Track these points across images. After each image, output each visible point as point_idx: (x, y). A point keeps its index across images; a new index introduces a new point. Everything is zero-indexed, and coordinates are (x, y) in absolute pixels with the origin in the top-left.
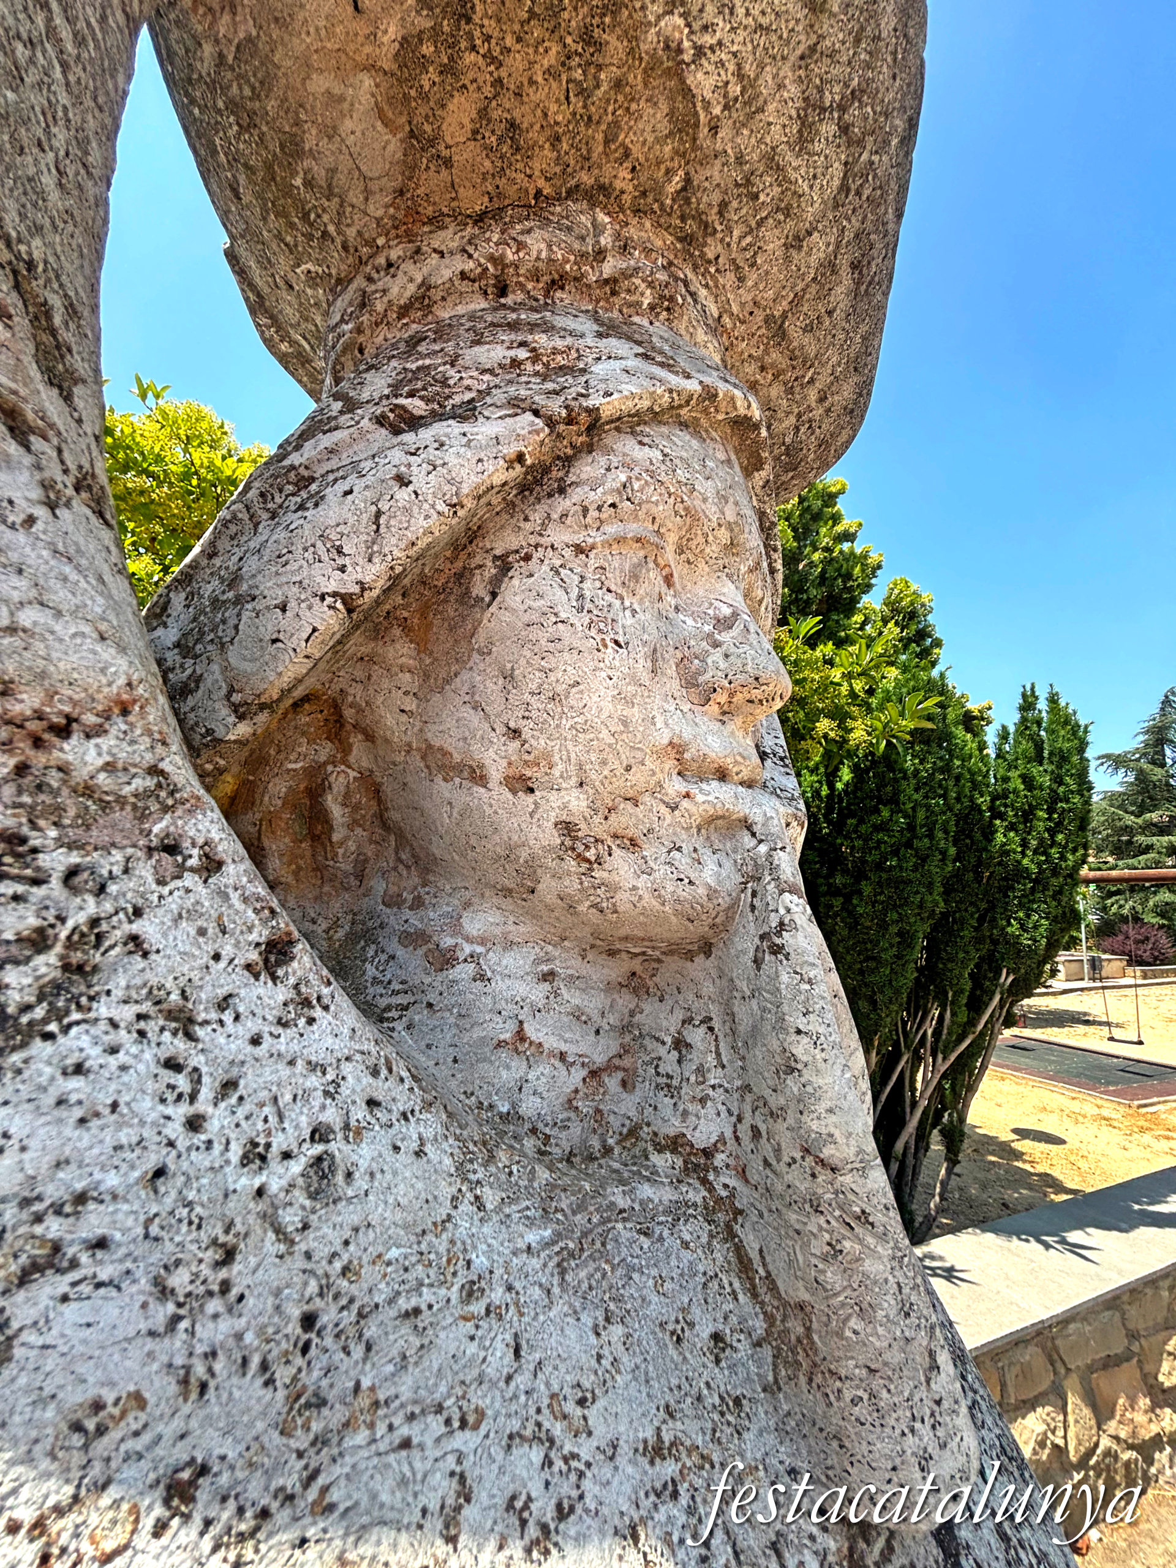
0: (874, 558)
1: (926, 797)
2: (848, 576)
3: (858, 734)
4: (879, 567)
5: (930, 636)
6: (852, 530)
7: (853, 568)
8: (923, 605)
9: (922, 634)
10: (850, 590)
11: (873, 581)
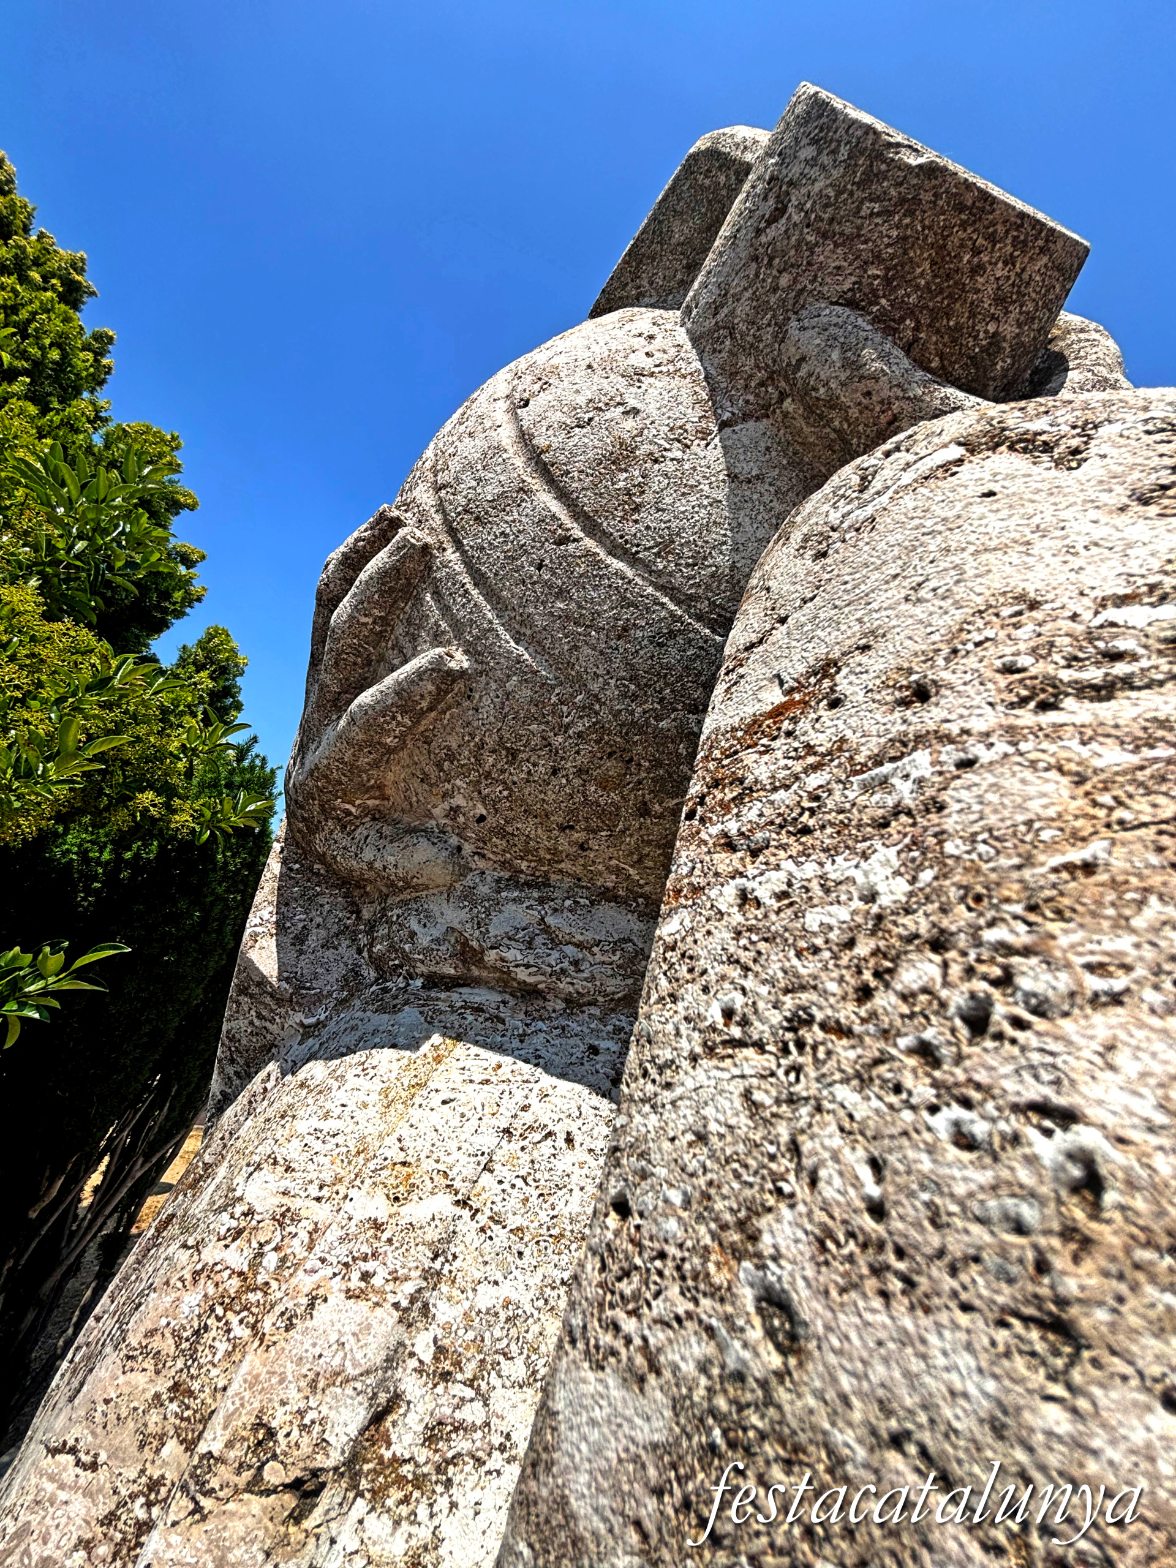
0: (196, 587)
1: (228, 891)
2: (166, 595)
3: (183, 819)
4: (199, 600)
5: (233, 697)
6: (195, 557)
7: (174, 590)
8: (236, 665)
9: (228, 691)
10: (165, 611)
11: (188, 610)
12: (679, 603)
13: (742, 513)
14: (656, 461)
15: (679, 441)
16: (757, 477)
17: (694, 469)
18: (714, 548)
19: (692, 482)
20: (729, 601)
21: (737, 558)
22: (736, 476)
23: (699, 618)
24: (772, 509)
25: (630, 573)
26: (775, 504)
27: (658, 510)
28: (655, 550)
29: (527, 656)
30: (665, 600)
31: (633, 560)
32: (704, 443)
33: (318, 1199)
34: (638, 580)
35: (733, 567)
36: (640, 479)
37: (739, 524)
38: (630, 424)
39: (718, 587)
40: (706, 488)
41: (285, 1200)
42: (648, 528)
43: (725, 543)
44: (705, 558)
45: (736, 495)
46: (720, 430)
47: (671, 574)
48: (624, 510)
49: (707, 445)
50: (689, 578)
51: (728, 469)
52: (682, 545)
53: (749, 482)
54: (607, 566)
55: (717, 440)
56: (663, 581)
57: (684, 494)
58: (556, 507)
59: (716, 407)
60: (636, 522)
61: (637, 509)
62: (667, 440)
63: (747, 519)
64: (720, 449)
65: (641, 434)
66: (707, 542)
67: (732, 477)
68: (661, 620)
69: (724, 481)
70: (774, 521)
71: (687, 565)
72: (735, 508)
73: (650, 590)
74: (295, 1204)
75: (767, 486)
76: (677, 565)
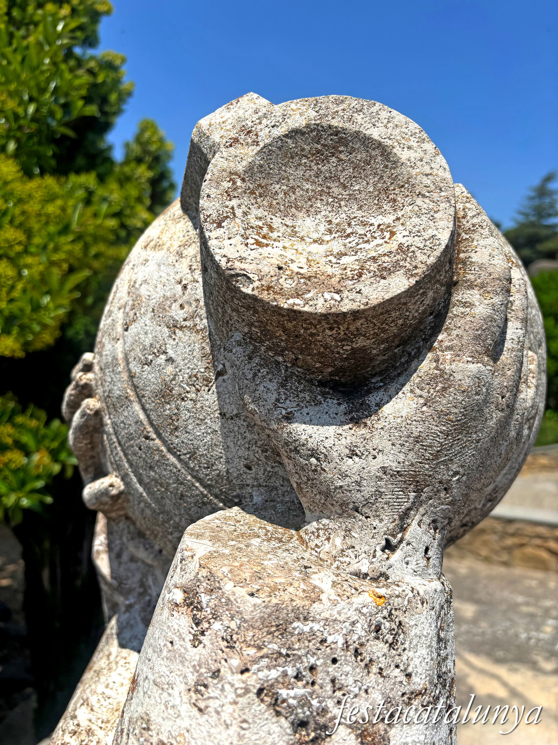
12: (205, 487)
13: (229, 439)
14: (183, 399)
15: (194, 386)
16: (237, 415)
17: (202, 407)
18: (216, 459)
19: (201, 417)
20: (229, 490)
21: (229, 467)
22: (225, 415)
23: (216, 497)
24: (245, 438)
25: (179, 466)
26: (247, 434)
27: (187, 432)
28: (188, 456)
29: (145, 494)
30: (197, 484)
31: (178, 457)
32: (207, 388)
33: (101, 728)
34: (183, 470)
35: (227, 472)
36: (176, 411)
37: (228, 447)
38: (170, 369)
39: (222, 482)
40: (209, 421)
41: (90, 724)
42: (183, 442)
43: (221, 457)
44: (213, 465)
45: (225, 428)
46: (216, 379)
47: (197, 471)
48: (170, 428)
49: (209, 390)
50: (207, 475)
51: (220, 409)
52: (200, 456)
53: (232, 419)
54: (168, 459)
55: (214, 387)
56: (195, 474)
57: (198, 424)
58: (142, 416)
59: (215, 359)
60: (177, 437)
61: (176, 429)
62: (188, 385)
63: (232, 444)
64: (215, 395)
65: (174, 379)
66: (212, 456)
67: (223, 415)
68: (197, 495)
69: (218, 418)
70: (247, 445)
71: (205, 468)
72: (225, 436)
73: (189, 477)
74: (94, 727)
75: (242, 422)
76: (199, 467)
